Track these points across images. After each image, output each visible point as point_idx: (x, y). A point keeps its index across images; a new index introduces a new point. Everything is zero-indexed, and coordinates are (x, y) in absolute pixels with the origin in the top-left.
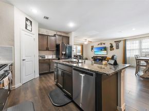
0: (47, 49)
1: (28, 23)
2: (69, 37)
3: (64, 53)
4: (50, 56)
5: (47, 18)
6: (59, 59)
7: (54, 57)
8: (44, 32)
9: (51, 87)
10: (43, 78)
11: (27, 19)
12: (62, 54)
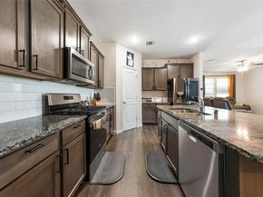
0: (154, 89)
1: (130, 57)
2: (192, 65)
3: (181, 93)
4: (158, 99)
5: (151, 43)
6: (172, 104)
7: (165, 100)
8: (150, 64)
9: (153, 146)
10: (147, 130)
11: (128, 53)
12: (178, 96)
